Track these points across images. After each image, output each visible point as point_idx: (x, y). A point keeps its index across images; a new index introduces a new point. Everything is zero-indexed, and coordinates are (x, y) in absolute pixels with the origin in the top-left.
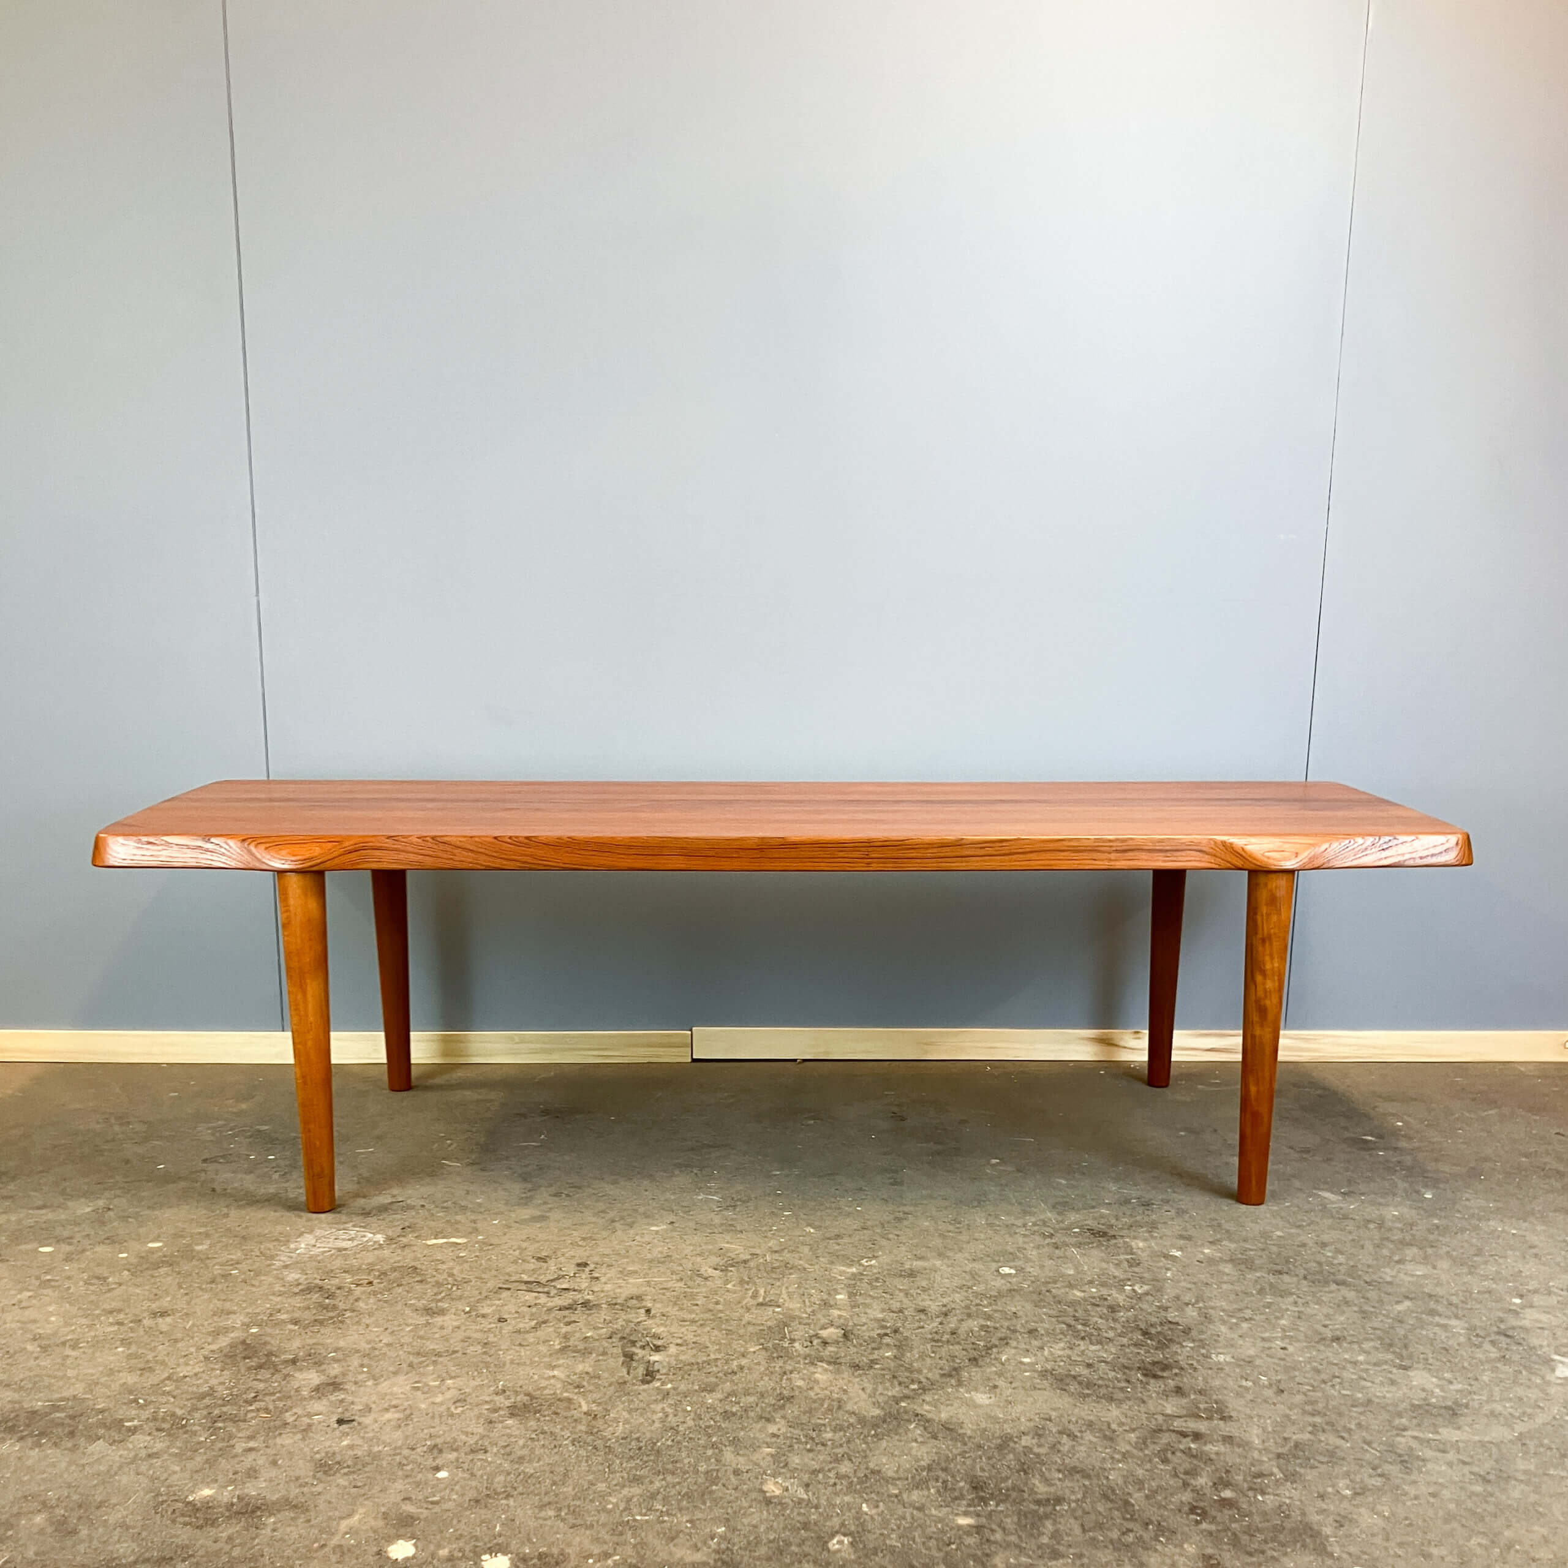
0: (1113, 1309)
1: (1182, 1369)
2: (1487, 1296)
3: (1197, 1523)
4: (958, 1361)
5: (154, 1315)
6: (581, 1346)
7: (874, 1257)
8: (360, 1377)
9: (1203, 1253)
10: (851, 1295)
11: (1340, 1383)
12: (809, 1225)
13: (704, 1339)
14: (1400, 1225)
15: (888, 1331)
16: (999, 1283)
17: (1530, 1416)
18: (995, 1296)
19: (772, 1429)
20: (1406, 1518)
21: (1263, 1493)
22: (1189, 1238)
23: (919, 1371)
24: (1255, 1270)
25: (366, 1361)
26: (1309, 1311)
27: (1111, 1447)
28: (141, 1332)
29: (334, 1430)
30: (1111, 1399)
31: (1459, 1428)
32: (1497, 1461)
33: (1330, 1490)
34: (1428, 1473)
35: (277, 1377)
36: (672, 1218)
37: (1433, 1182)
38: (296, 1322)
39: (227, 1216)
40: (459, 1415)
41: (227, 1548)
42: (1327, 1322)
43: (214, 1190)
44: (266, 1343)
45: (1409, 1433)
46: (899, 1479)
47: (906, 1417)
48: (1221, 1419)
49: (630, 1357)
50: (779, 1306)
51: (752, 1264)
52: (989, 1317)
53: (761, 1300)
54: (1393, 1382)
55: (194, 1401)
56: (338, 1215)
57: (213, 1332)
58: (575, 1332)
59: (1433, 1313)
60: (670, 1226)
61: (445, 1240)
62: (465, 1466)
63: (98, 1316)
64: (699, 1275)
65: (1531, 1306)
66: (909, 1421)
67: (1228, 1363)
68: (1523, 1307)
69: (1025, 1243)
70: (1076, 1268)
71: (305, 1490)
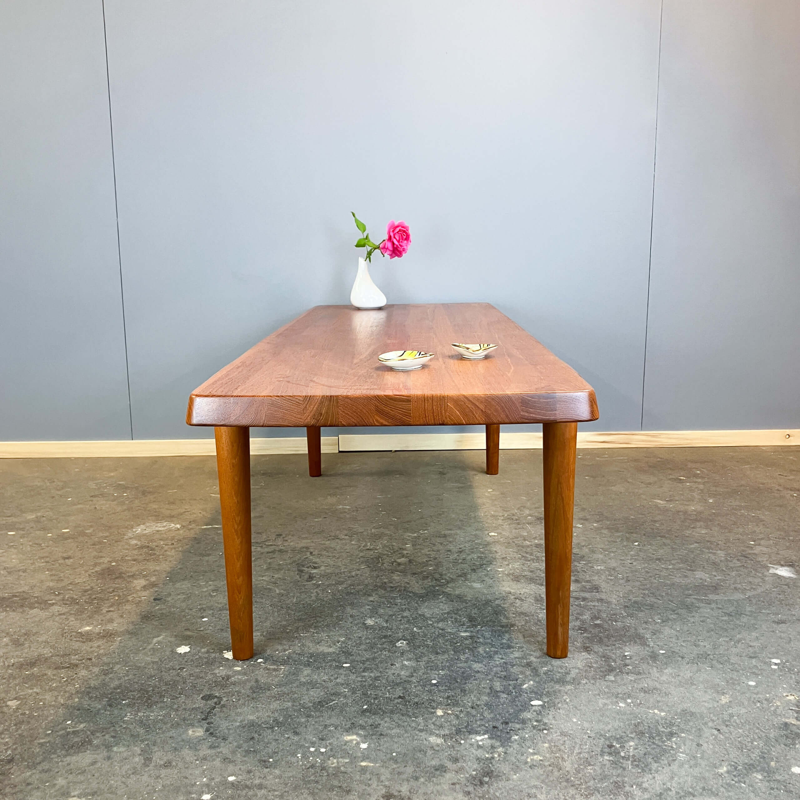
2: (737, 541)
3: (581, 633)
4: (466, 570)
5: (65, 558)
6: (277, 567)
7: (426, 530)
9: (594, 526)
10: (414, 545)
13: (338, 564)
14: (695, 513)
15: (431, 559)
16: (489, 539)
17: (754, 589)
18: (486, 544)
19: (371, 599)
20: (688, 631)
21: (616, 621)
22: (586, 520)
23: (446, 575)
24: (620, 532)
28: (58, 565)
29: (152, 603)
31: (718, 594)
32: (736, 607)
33: (650, 620)
34: (700, 613)
35: (124, 582)
36: (325, 516)
37: (714, 496)
38: (135, 560)
40: (215, 596)
41: (97, 650)
42: (654, 553)
44: (119, 569)
45: (693, 597)
46: (433, 618)
47: (438, 593)
48: (597, 592)
49: (301, 571)
50: (377, 550)
51: (365, 533)
52: (483, 553)
53: (368, 548)
54: (686, 576)
55: (83, 592)
57: (94, 565)
58: (274, 562)
59: (709, 548)
60: (324, 519)
61: (211, 526)
62: (217, 616)
63: (37, 559)
64: (338, 538)
65: (759, 545)
66: (439, 595)
67: (602, 570)
68: (755, 545)
69: (503, 523)
70: (528, 532)
71: (137, 627)
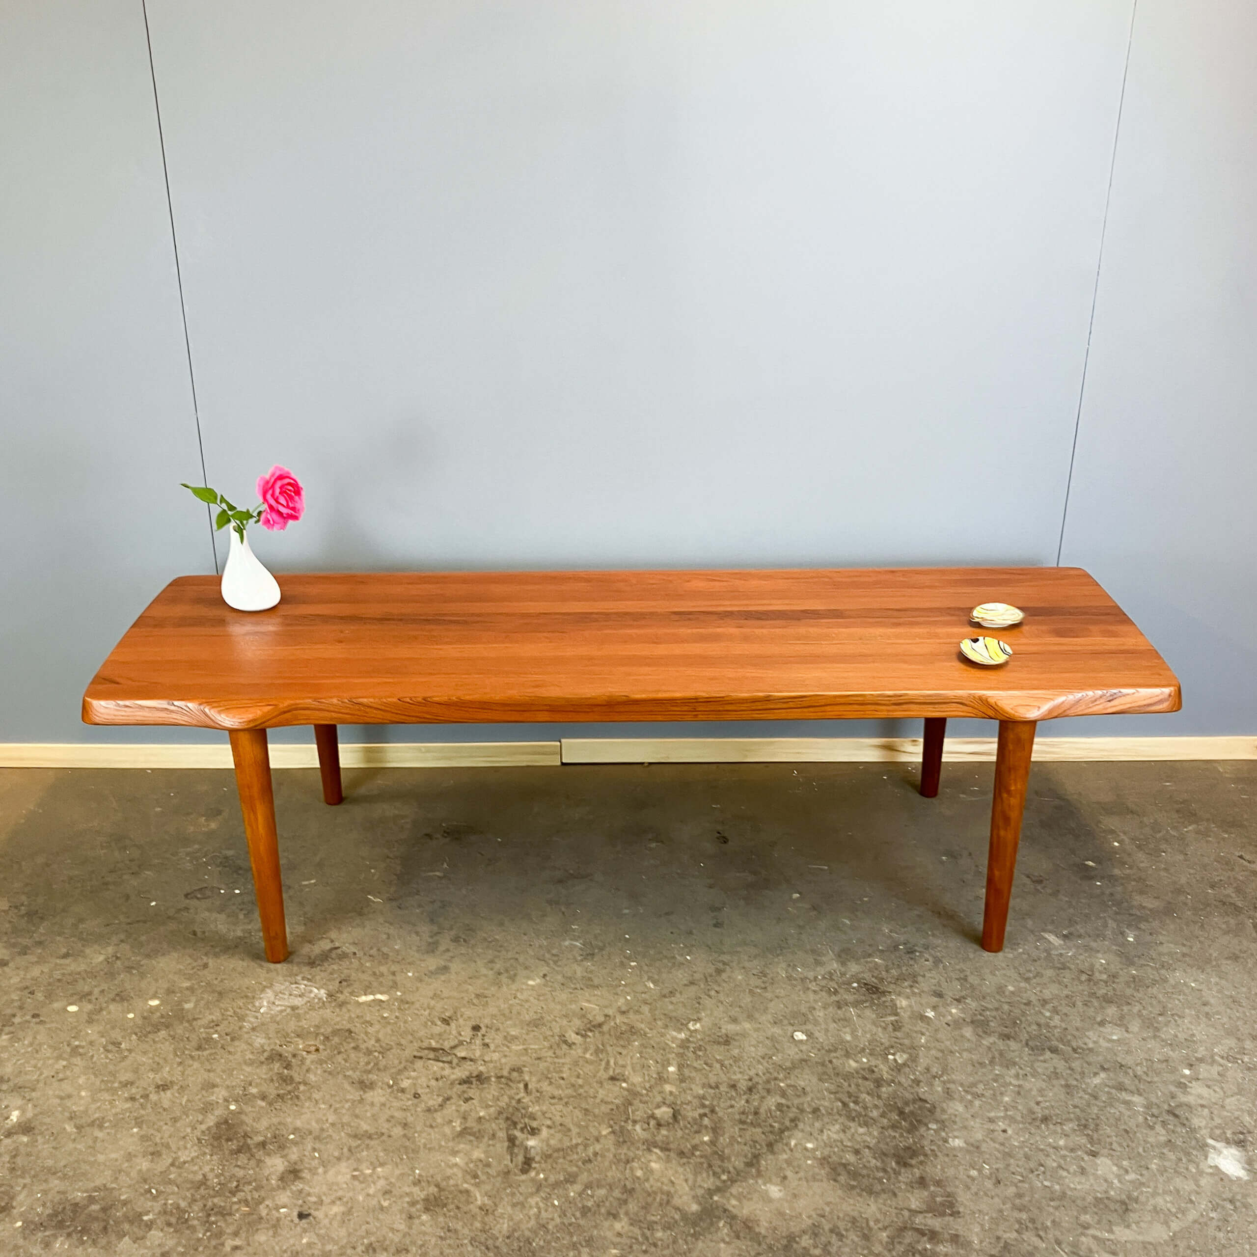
0: (879, 1083)
1: (926, 1155)
2: (1164, 1065)
4: (758, 1147)
5: (158, 1088)
6: (476, 1128)
7: (699, 1020)
8: (313, 1163)
9: (951, 1014)
10: (680, 1067)
11: (1044, 1173)
12: (650, 979)
13: (567, 1121)
14: (1104, 977)
16: (792, 1052)
17: (1183, 1212)
18: (790, 1069)
19: (618, 1227)
22: (941, 994)
23: (729, 1159)
24: (989, 1034)
25: (317, 1145)
26: (1027, 1085)
27: (868, 1248)
28: (149, 1108)
29: (296, 1225)
30: (871, 1192)
31: (1128, 1226)
35: (253, 1163)
36: (545, 969)
37: (1135, 920)
38: (264, 1098)
39: (205, 966)
40: (387, 1209)
42: (1040, 1099)
43: (195, 933)
44: (242, 1123)
45: (1091, 1232)
48: (951, 1215)
49: (512, 1140)
50: (624, 1081)
51: (605, 1028)
52: (784, 1094)
53: (611, 1073)
54: (1084, 1172)
55: (192, 1191)
56: (290, 966)
57: (203, 1108)
59: (1121, 1088)
60: (543, 980)
61: (371, 997)
63: (117, 1090)
64: (565, 1042)
66: (719, 1218)
67: (961, 1149)
68: (1190, 1079)
70: (853, 1032)
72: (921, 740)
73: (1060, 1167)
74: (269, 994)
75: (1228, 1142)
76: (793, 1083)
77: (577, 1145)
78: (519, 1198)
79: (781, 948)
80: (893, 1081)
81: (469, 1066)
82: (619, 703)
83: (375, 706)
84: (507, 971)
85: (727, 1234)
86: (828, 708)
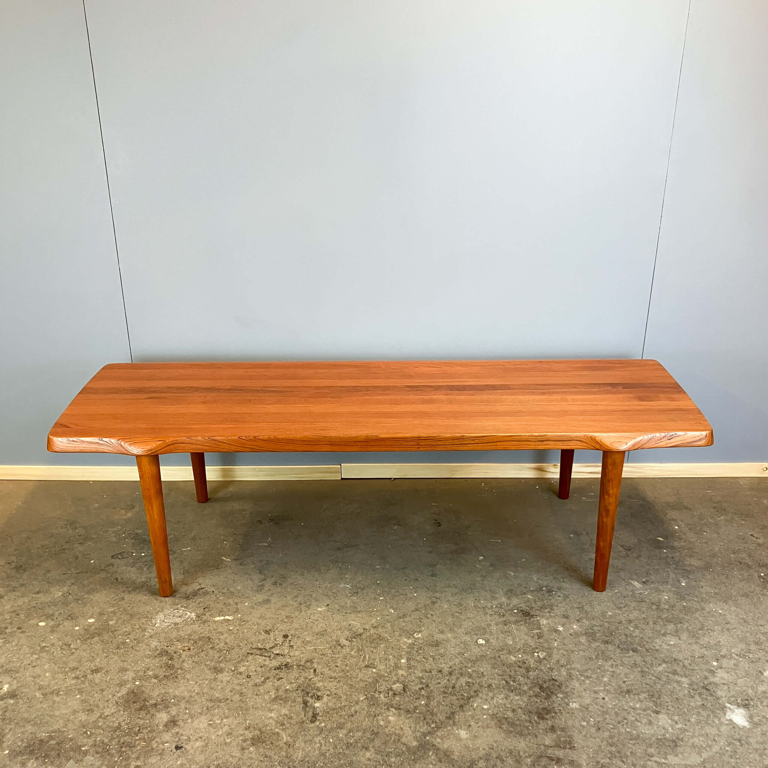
0: (528, 670)
1: (556, 713)
2: (701, 660)
4: (454, 707)
5: (92, 672)
6: (284, 696)
7: (420, 632)
8: (186, 716)
9: (573, 629)
10: (408, 659)
11: (627, 724)
12: (392, 607)
13: (339, 692)
14: (667, 607)
15: (424, 686)
16: (476, 651)
17: (710, 747)
18: (475, 661)
19: (368, 755)
22: (567, 617)
24: (596, 641)
25: (188, 706)
26: (618, 671)
28: (87, 684)
30: (521, 735)
31: (676, 755)
35: (148, 716)
36: (328, 602)
37: (687, 573)
38: (156, 677)
39: (123, 599)
40: (229, 744)
42: (626, 679)
43: (117, 579)
44: (143, 692)
47: (428, 747)
48: (570, 749)
49: (305, 703)
50: (375, 668)
51: (364, 636)
52: (470, 676)
54: (651, 723)
55: (112, 733)
56: (174, 599)
57: (119, 683)
58: (281, 685)
59: (675, 673)
60: (327, 608)
61: (222, 618)
63: (67, 673)
64: (339, 645)
65: (721, 668)
66: (429, 750)
68: (717, 668)
69: (491, 621)
70: (513, 639)
72: (559, 465)
73: (636, 720)
74: (161, 616)
75: (738, 706)
76: (476, 670)
77: (345, 706)
78: (308, 738)
79: (472, 589)
80: (537, 669)
81: (280, 658)
82: (372, 440)
83: (225, 441)
84: (305, 602)
85: (434, 760)
86: (499, 444)
